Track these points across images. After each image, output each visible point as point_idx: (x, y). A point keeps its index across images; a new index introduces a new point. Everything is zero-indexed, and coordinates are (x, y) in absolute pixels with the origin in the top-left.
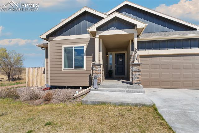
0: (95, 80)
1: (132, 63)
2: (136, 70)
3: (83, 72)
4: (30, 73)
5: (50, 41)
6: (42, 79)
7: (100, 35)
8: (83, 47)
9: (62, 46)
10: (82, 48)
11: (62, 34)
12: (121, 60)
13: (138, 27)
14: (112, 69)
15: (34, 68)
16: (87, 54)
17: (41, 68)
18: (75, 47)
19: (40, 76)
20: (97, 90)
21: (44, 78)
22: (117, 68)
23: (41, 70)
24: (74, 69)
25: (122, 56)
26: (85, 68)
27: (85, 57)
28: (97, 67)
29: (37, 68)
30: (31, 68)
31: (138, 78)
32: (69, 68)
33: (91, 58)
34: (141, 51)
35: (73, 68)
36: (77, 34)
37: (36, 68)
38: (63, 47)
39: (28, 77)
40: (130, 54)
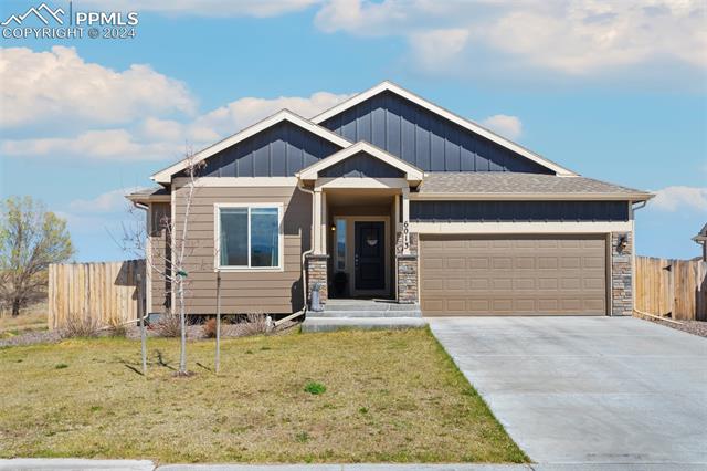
0: (315, 293)
1: (400, 255)
2: (406, 269)
3: (277, 277)
4: (66, 282)
5: (177, 189)
6: (114, 301)
7: (325, 186)
8: (276, 210)
9: (215, 204)
10: (274, 213)
11: (214, 170)
12: (372, 243)
13: (409, 178)
14: (345, 270)
15: (81, 266)
16: (288, 230)
17: (107, 266)
18: (252, 210)
19: (103, 294)
20: (322, 316)
21: (119, 298)
22: (360, 267)
23: (108, 272)
24: (249, 268)
25: (377, 230)
26: (281, 267)
27: (281, 237)
28: (318, 262)
29: (91, 266)
30: (71, 266)
31: (409, 287)
32: (230, 264)
33: (297, 240)
34: (423, 224)
35: (247, 264)
36: (258, 175)
37: (88, 264)
38: (218, 206)
39: (58, 297)
40: (397, 231)
